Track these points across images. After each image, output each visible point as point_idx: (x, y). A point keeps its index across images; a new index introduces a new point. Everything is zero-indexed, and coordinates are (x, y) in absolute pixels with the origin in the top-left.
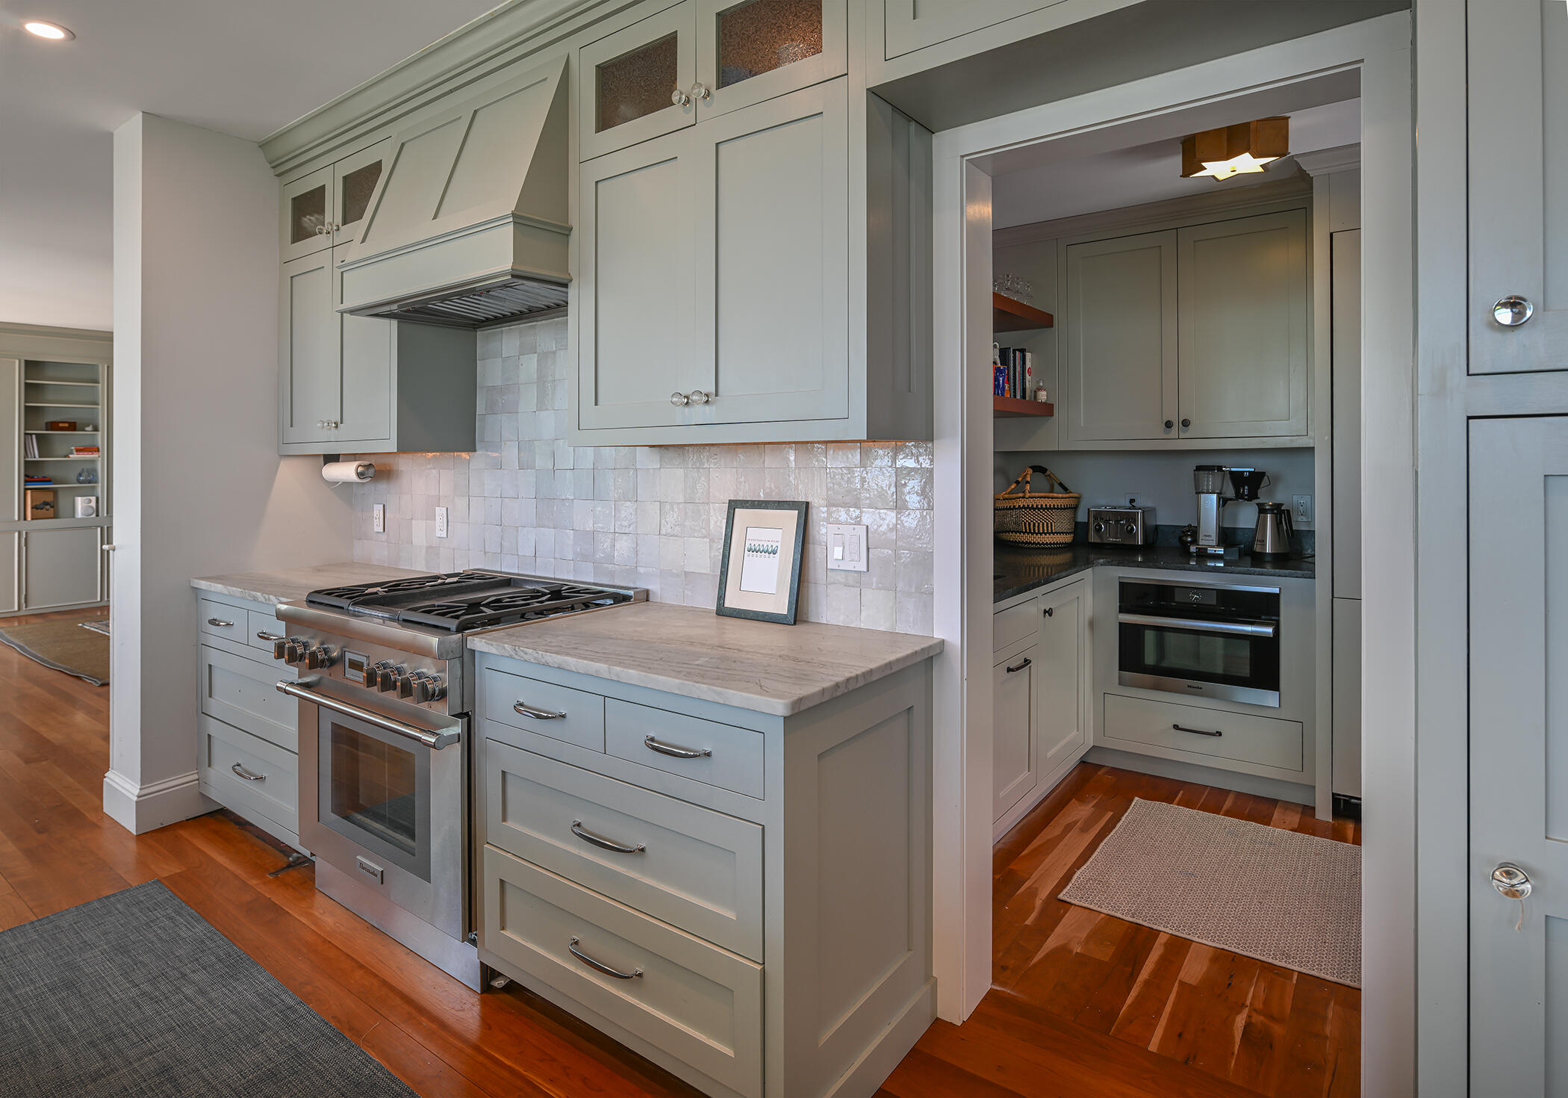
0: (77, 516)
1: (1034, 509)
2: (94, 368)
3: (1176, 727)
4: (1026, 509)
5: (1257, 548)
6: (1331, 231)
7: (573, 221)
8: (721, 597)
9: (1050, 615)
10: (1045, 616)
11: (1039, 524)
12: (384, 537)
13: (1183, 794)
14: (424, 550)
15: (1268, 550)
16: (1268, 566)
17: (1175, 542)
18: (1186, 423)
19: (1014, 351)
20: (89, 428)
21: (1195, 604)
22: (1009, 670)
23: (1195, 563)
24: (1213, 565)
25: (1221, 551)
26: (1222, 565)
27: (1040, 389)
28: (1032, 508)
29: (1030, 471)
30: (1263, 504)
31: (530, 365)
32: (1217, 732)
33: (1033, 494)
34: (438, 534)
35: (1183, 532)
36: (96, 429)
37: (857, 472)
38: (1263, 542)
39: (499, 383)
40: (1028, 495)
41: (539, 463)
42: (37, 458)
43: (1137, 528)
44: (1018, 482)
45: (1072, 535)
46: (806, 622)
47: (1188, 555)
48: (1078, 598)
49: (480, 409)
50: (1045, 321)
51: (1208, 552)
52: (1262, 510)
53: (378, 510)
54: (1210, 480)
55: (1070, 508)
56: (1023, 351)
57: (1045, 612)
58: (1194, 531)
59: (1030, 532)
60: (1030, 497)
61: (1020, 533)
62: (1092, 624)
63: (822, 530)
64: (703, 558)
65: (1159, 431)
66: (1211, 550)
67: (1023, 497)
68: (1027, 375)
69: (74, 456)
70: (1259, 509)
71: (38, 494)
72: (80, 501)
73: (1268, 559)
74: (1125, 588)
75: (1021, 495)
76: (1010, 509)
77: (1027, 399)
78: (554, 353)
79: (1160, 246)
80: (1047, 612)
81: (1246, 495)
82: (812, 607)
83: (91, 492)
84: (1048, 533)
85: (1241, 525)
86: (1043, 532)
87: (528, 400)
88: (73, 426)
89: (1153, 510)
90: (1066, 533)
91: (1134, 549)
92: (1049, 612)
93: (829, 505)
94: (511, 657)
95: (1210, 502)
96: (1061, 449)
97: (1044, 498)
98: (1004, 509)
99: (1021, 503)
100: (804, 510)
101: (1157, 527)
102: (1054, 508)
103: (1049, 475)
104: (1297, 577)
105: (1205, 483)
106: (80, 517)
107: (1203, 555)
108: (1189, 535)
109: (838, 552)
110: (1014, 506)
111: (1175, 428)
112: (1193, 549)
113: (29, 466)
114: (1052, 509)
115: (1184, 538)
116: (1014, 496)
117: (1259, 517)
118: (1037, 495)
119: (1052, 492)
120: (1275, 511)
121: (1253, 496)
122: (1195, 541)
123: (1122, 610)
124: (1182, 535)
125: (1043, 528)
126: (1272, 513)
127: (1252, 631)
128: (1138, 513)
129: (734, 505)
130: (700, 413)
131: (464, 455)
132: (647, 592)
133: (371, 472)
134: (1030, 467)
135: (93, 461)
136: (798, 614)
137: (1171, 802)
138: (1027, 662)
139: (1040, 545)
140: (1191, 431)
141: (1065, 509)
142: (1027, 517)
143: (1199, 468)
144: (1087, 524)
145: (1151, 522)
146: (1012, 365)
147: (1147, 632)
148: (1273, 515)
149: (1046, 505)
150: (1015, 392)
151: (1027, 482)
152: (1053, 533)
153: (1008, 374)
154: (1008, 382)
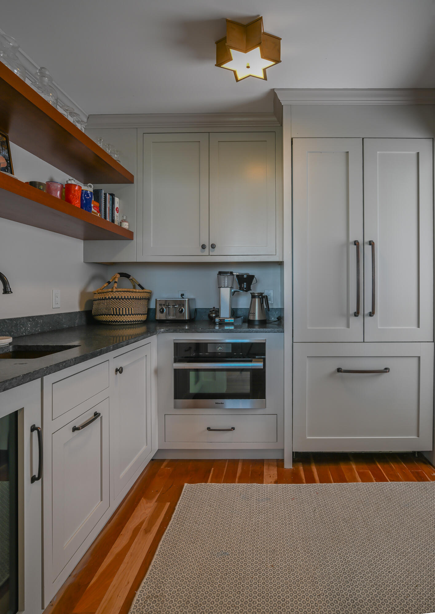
1: (120, 299)
3: (209, 429)
4: (113, 299)
5: (251, 318)
6: (292, 137)
9: (121, 372)
10: (116, 374)
11: (123, 309)
13: (214, 470)
15: (257, 318)
16: (257, 327)
17: (206, 318)
18: (213, 246)
19: (105, 193)
21: (219, 353)
22: (75, 429)
23: (218, 328)
24: (228, 328)
25: (232, 320)
26: (233, 328)
27: (124, 220)
28: (118, 298)
29: (118, 276)
30: (254, 293)
32: (232, 428)
33: (119, 290)
35: (211, 311)
38: (254, 314)
40: (115, 290)
43: (185, 310)
44: (109, 283)
45: (146, 316)
47: (215, 323)
48: (146, 356)
50: (128, 179)
51: (225, 321)
52: (253, 296)
54: (226, 280)
55: (144, 299)
56: (111, 195)
57: (117, 370)
58: (217, 312)
59: (117, 314)
60: (116, 292)
61: (110, 315)
62: (156, 372)
65: (199, 251)
66: (227, 320)
67: (112, 292)
68: (116, 212)
70: (252, 296)
73: (257, 323)
74: (177, 346)
75: (110, 290)
76: (103, 299)
79: (200, 142)
80: (118, 370)
81: (245, 288)
84: (129, 314)
85: (240, 307)
86: (126, 314)
89: (194, 300)
90: (141, 314)
91: (184, 322)
92: (119, 371)
95: (226, 293)
96: (138, 261)
97: (127, 292)
98: (98, 300)
99: (110, 295)
101: (196, 309)
102: (133, 299)
103: (132, 279)
104: (275, 332)
105: (223, 281)
107: (222, 323)
108: (213, 313)
110: (105, 297)
111: (207, 249)
112: (217, 320)
114: (132, 299)
115: (211, 315)
116: (105, 290)
117: (252, 300)
118: (121, 290)
119: (133, 289)
120: (260, 297)
121: (248, 289)
122: (218, 315)
123: (176, 361)
124: (210, 313)
125: (126, 312)
126: (259, 298)
127: (252, 366)
128: (186, 300)
134: (119, 273)
137: (206, 482)
138: (97, 415)
139: (124, 322)
140: (216, 251)
141: (140, 299)
142: (114, 305)
143: (220, 273)
144: (155, 309)
145: (193, 307)
146: (103, 202)
147: (191, 373)
148: (259, 299)
149: (128, 297)
151: (116, 282)
152: (133, 315)
153: (100, 206)
154: (100, 211)
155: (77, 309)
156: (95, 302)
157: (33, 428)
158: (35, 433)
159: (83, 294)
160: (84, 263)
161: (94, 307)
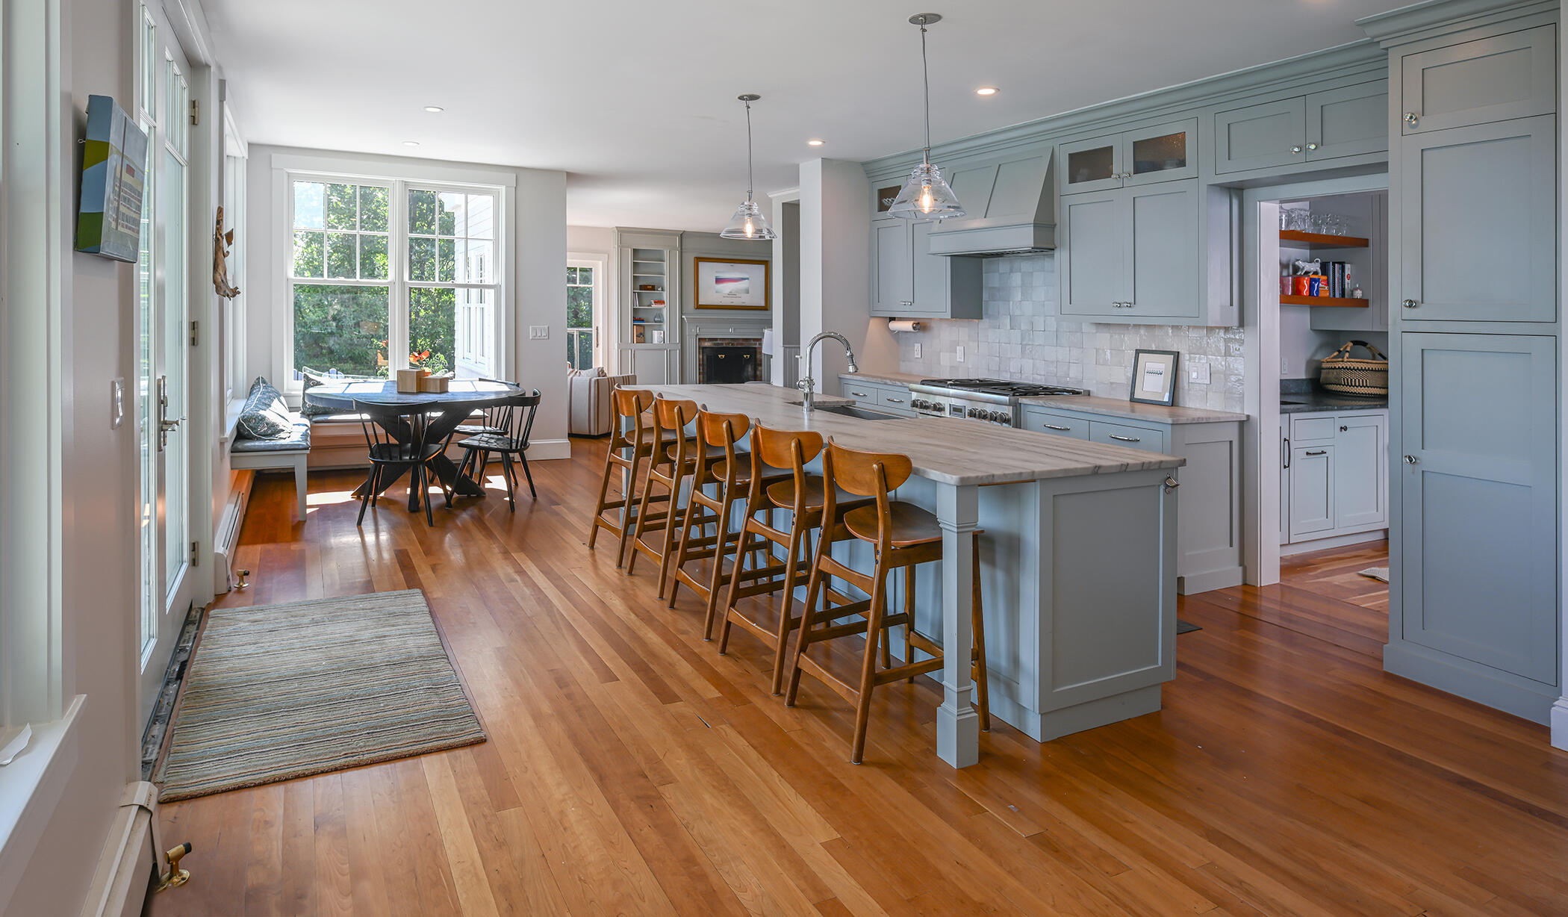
0: (654, 342)
1: (1350, 370)
2: (660, 252)
4: (1344, 369)
7: (1057, 220)
8: (1132, 393)
9: (1345, 430)
10: (1341, 431)
11: (1356, 380)
12: (921, 360)
14: (948, 369)
19: (1334, 264)
20: (660, 289)
22: (1308, 454)
27: (1356, 289)
29: (1351, 344)
31: (1016, 279)
33: (1351, 360)
34: (958, 360)
36: (663, 290)
37: (1205, 338)
39: (997, 285)
40: (1346, 360)
41: (1023, 327)
42: (638, 307)
44: (1340, 351)
45: (1385, 390)
46: (1178, 406)
48: (1377, 426)
49: (985, 297)
50: (1361, 244)
53: (917, 346)
55: (1380, 371)
56: (1342, 264)
57: (1341, 427)
59: (1349, 385)
60: (1347, 362)
61: (1340, 385)
63: (1186, 363)
64: (1123, 375)
67: (1342, 361)
68: (1346, 279)
69: (654, 306)
71: (639, 328)
72: (655, 333)
75: (1341, 359)
76: (1332, 369)
77: (1346, 297)
78: (1032, 273)
82: (1181, 400)
83: (660, 328)
86: (1363, 386)
87: (1018, 296)
88: (653, 288)
90: (1380, 387)
92: (1343, 428)
93: (1189, 354)
94: (1043, 406)
96: (1374, 330)
97: (1360, 362)
98: (1326, 369)
99: (1339, 365)
100: (1177, 356)
102: (1369, 370)
103: (1370, 348)
106: (656, 342)
109: (1194, 375)
110: (1335, 367)
113: (635, 310)
114: (1367, 371)
116: (1335, 360)
118: (1353, 360)
119: (1374, 360)
125: (1360, 383)
129: (1138, 352)
130: (1126, 311)
131: (977, 321)
132: (1089, 391)
133: (918, 327)
134: (1352, 342)
135: (661, 309)
136: (1174, 402)
138: (1323, 452)
139: (1359, 394)
142: (1344, 375)
146: (1332, 273)
149: (1362, 367)
150: (1334, 291)
151: (1348, 352)
152: (1368, 387)
153: (1328, 280)
154: (1328, 284)
155: (1303, 377)
156: (1323, 371)
157: (1285, 440)
158: (1287, 442)
159: (1309, 362)
160: (1311, 331)
161: (1322, 376)
